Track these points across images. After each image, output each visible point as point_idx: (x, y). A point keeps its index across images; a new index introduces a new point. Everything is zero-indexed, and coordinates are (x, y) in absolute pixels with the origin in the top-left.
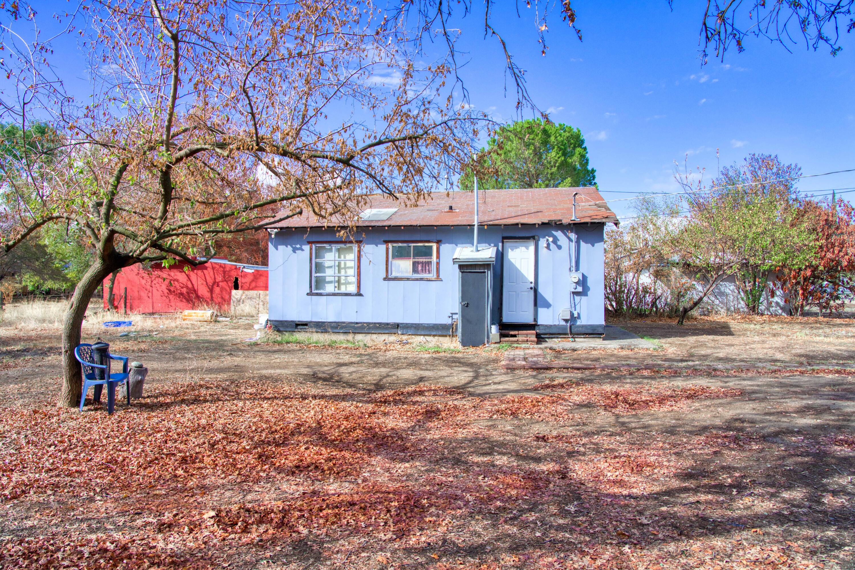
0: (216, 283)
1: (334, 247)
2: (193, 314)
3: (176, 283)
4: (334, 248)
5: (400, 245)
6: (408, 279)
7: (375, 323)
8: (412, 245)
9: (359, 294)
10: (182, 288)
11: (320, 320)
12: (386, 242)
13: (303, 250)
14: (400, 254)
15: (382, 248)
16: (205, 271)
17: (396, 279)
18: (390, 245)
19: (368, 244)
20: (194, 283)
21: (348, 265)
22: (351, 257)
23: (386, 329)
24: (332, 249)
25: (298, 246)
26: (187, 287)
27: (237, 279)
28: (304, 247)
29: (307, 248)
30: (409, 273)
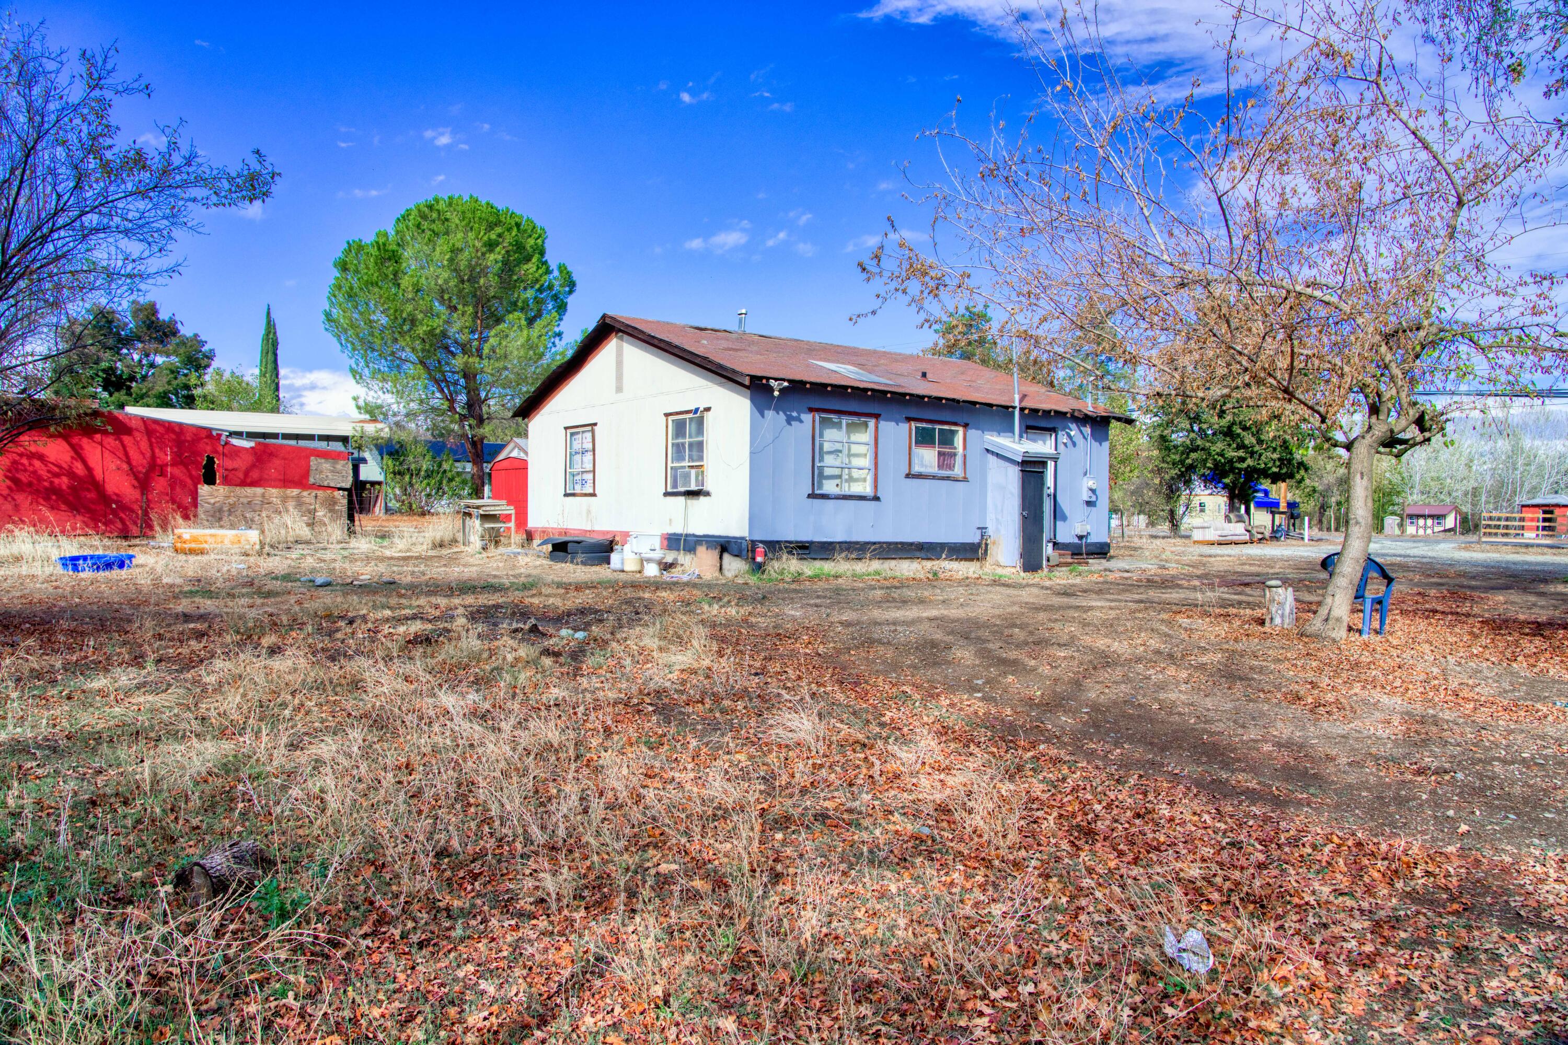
0: (155, 468)
1: (845, 420)
2: (210, 540)
3: (37, 463)
4: (844, 422)
5: (924, 425)
6: (934, 477)
7: (897, 543)
8: (938, 427)
9: (876, 498)
10: (57, 475)
11: (825, 540)
12: (909, 419)
13: (801, 421)
14: (924, 438)
15: (904, 427)
16: (127, 439)
17: (919, 476)
18: (913, 424)
19: (886, 420)
20: (92, 463)
21: (853, 452)
22: (864, 437)
23: (908, 551)
24: (840, 423)
25: (795, 414)
26: (71, 474)
27: (211, 460)
28: (803, 416)
29: (807, 418)
30: (934, 469)
